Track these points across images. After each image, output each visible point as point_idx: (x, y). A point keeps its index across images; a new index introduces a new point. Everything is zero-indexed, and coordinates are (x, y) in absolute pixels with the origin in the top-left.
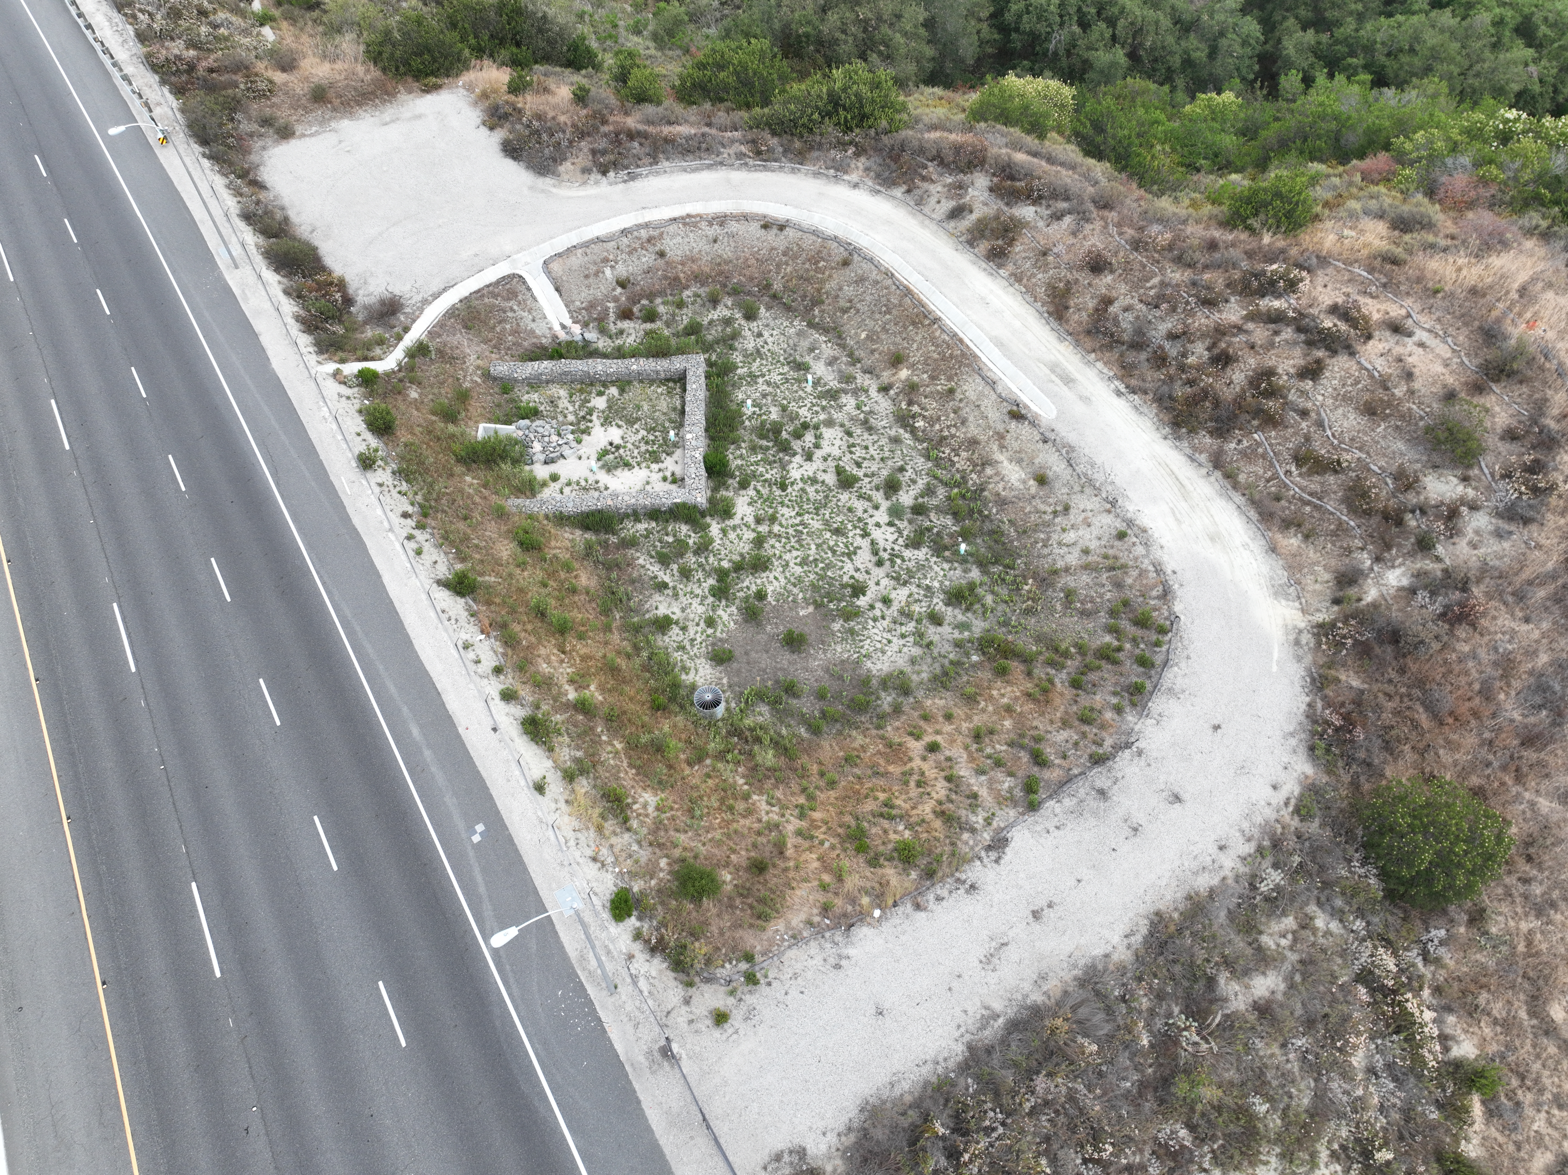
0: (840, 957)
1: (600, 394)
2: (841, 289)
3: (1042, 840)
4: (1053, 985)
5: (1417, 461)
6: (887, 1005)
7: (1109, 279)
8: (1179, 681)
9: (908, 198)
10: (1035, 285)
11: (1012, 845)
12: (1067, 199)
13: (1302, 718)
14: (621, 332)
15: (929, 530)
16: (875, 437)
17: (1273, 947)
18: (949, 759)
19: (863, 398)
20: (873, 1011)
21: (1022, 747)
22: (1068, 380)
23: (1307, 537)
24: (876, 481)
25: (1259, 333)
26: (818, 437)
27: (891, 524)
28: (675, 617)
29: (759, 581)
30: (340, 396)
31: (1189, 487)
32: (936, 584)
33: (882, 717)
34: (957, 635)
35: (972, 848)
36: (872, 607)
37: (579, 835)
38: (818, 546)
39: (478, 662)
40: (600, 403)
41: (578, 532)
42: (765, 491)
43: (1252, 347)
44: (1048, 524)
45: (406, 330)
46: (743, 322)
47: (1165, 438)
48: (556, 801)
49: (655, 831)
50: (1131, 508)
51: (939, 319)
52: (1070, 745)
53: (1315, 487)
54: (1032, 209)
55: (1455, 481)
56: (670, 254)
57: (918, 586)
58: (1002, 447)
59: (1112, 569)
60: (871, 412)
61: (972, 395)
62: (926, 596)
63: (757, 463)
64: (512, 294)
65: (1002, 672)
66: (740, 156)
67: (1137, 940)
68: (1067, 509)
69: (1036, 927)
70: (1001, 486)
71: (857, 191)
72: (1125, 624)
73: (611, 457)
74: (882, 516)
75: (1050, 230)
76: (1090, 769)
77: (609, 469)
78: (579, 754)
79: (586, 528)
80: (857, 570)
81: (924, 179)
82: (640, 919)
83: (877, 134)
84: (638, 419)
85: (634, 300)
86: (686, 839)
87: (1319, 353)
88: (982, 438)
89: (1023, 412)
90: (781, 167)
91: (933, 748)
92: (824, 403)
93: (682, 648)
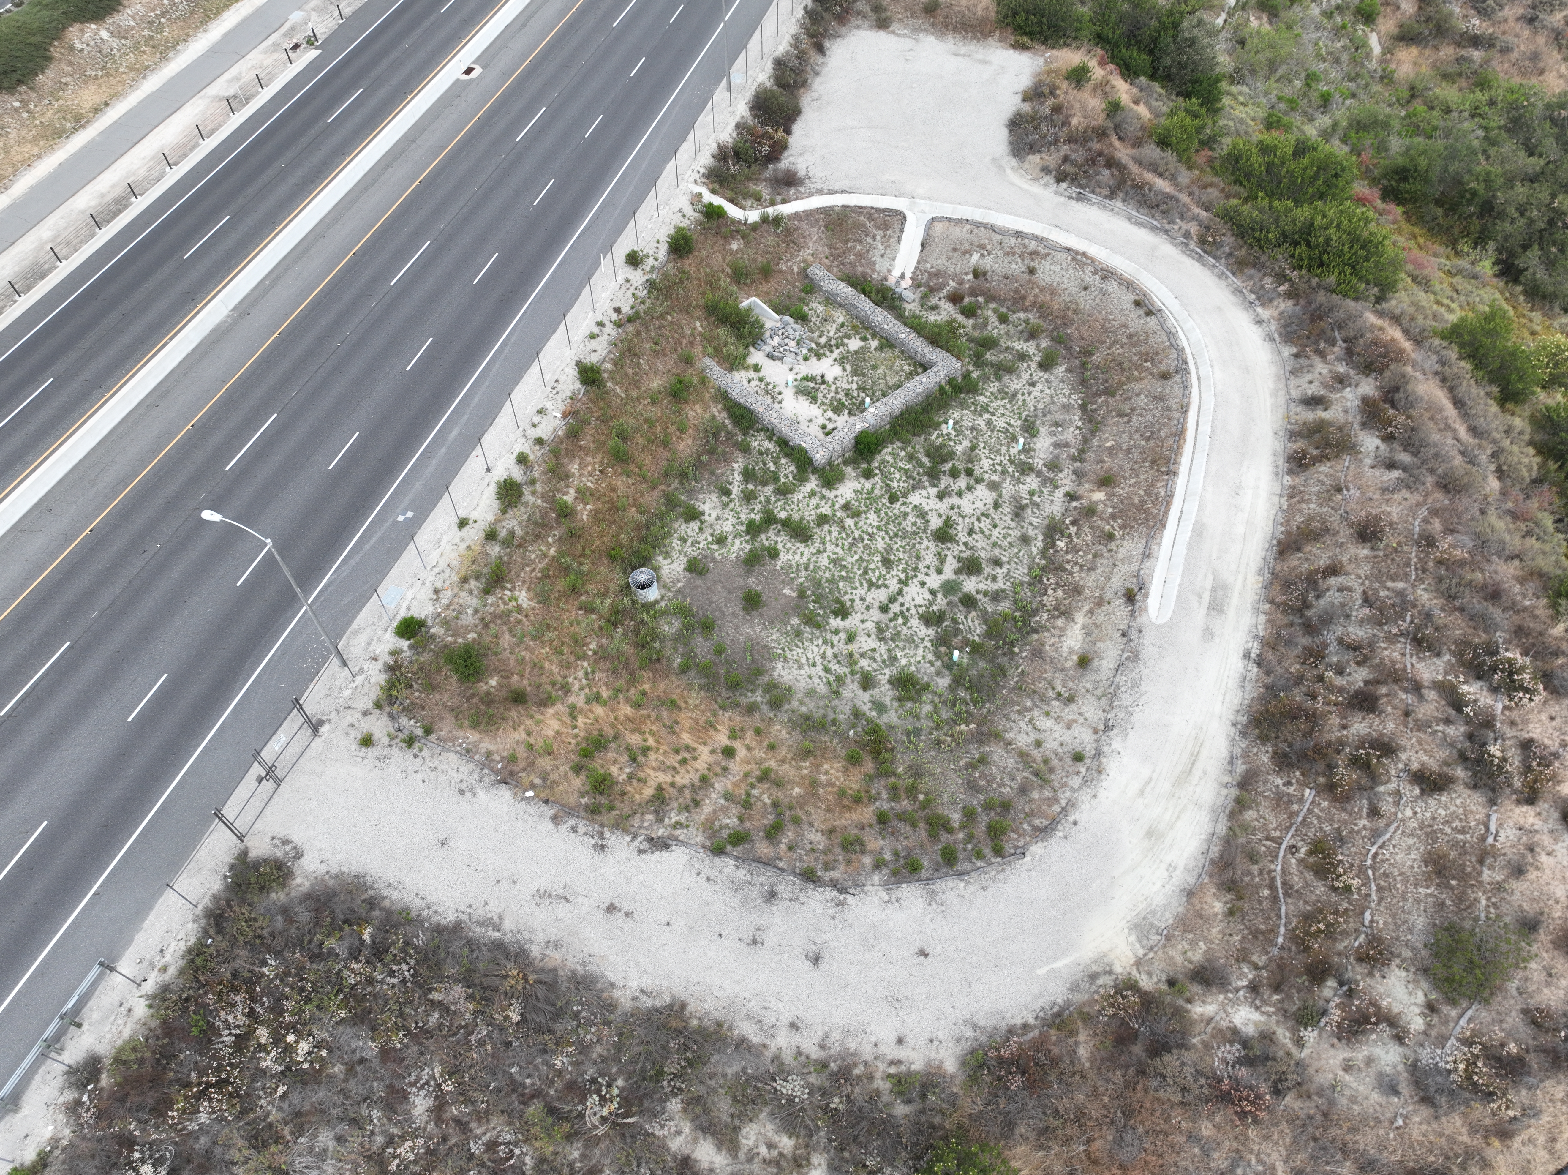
0: (472, 789)
1: (864, 339)
2: (1138, 395)
3: (686, 874)
4: (555, 957)
5: (1413, 949)
6: (452, 844)
7: (1364, 552)
8: (950, 895)
9: (1292, 361)
10: (1301, 511)
11: (665, 855)
12: (1415, 454)
13: (1003, 1026)
14: (934, 308)
15: (954, 621)
16: (1013, 524)
17: (751, 1143)
18: (725, 769)
19: (1045, 490)
20: (441, 838)
21: (779, 815)
22: (1216, 607)
23: (1231, 913)
24: (967, 554)
25: (1430, 707)
26: (969, 489)
27: (933, 592)
28: (706, 518)
29: (789, 545)
30: (680, 211)
31: (1195, 779)
32: (904, 662)
33: (736, 705)
34: (866, 708)
35: (640, 827)
36: (836, 632)
37: (448, 570)
38: (861, 559)
39: (534, 426)
40: (854, 344)
41: (724, 414)
42: (877, 492)
43: (1407, 714)
44: (1043, 699)
45: (784, 201)
46: (1034, 366)
47: (1234, 725)
48: (463, 540)
49: (495, 616)
50: (1116, 745)
51: (1175, 473)
52: (808, 847)
53: (1297, 882)
54: (1378, 442)
55: (1420, 998)
56: (1039, 275)
57: (889, 650)
58: (1091, 612)
59: (1037, 774)
60: (1037, 505)
61: (1122, 553)
62: (884, 662)
63: (900, 469)
64: (885, 226)
65: (853, 760)
66: (1187, 235)
67: (648, 1003)
68: (1070, 700)
69: (600, 915)
70: (1053, 640)
71: (1255, 328)
72: (983, 820)
73: (812, 385)
74: (934, 581)
75: (1369, 473)
76: (794, 873)
77: (801, 391)
78: (519, 532)
79: (731, 415)
80: (862, 599)
81: (1322, 354)
82: (411, 647)
83: (1319, 286)
84: (864, 375)
85: (973, 292)
86: (507, 639)
87: (1460, 772)
88: (1087, 592)
89: (1138, 598)
90: (1214, 266)
91: (729, 752)
92: (1010, 470)
93: (684, 540)
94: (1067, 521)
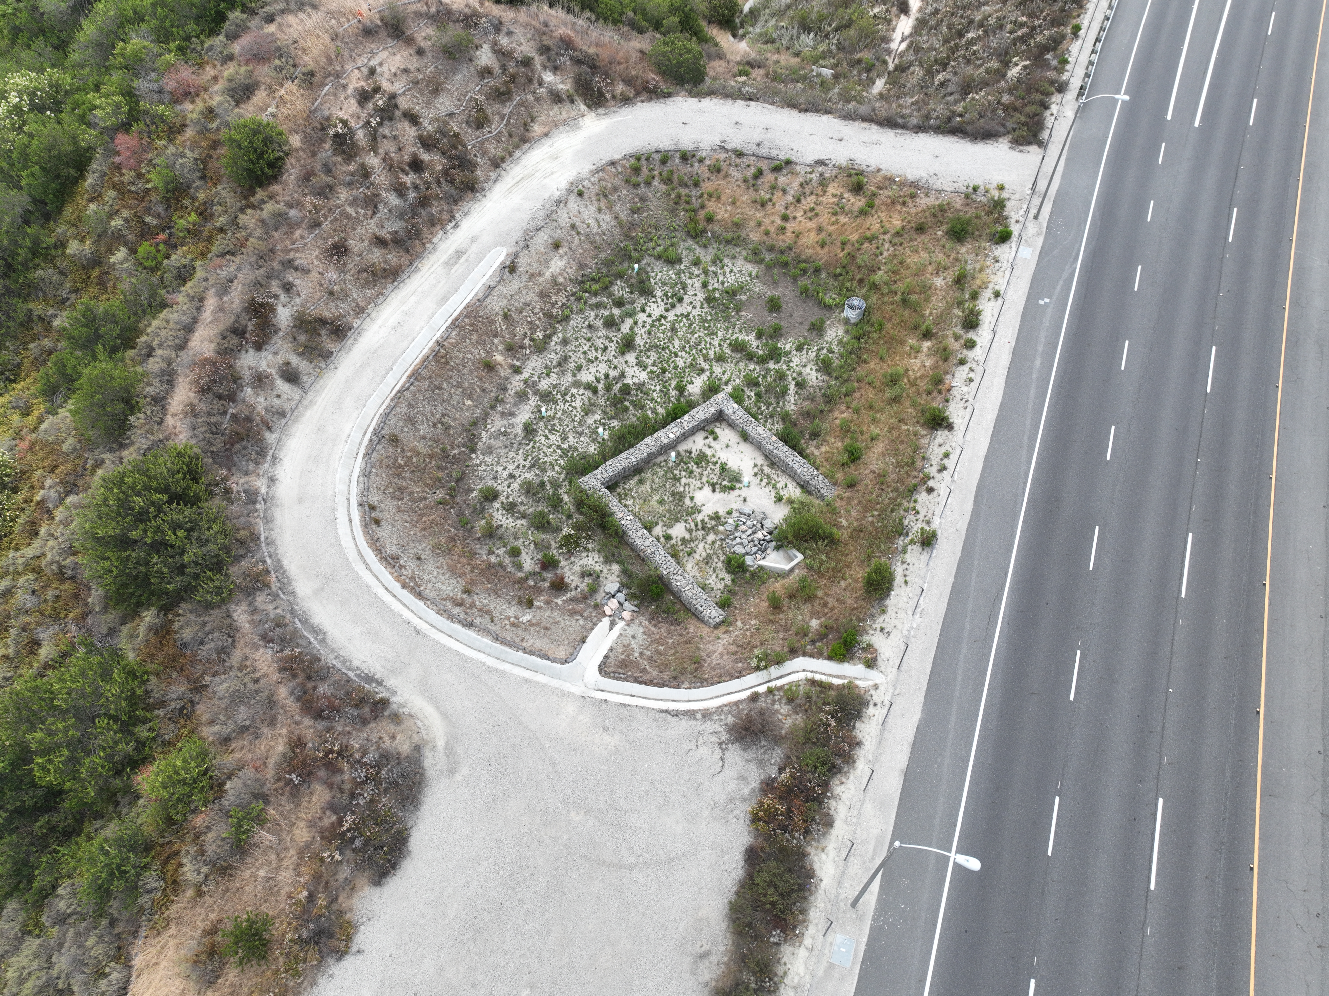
0: (930, 176)
1: (668, 538)
2: (423, 438)
5: (469, 68)
7: (352, 241)
11: (816, 158)
15: (631, 293)
16: (570, 354)
18: (787, 208)
19: (536, 378)
21: (755, 185)
22: (459, 254)
24: (611, 334)
25: (386, 146)
27: (643, 311)
31: (521, 176)
32: (671, 272)
34: (699, 250)
38: (693, 333)
39: (972, 370)
40: (678, 531)
43: (400, 149)
47: (485, 196)
49: (952, 265)
50: (557, 194)
53: (497, 118)
55: (479, 52)
56: (463, 584)
57: (680, 278)
58: (540, 274)
59: (605, 195)
60: (546, 367)
61: (503, 302)
65: (710, 219)
66: (274, 595)
68: (573, 226)
70: (569, 270)
72: (641, 179)
73: (725, 483)
76: (747, 155)
80: (694, 308)
84: (673, 494)
85: (538, 590)
86: (940, 257)
87: (398, 113)
88: (536, 289)
89: (508, 263)
90: (270, 557)
91: (785, 218)
92: (559, 396)
93: (830, 351)
94: (528, 351)
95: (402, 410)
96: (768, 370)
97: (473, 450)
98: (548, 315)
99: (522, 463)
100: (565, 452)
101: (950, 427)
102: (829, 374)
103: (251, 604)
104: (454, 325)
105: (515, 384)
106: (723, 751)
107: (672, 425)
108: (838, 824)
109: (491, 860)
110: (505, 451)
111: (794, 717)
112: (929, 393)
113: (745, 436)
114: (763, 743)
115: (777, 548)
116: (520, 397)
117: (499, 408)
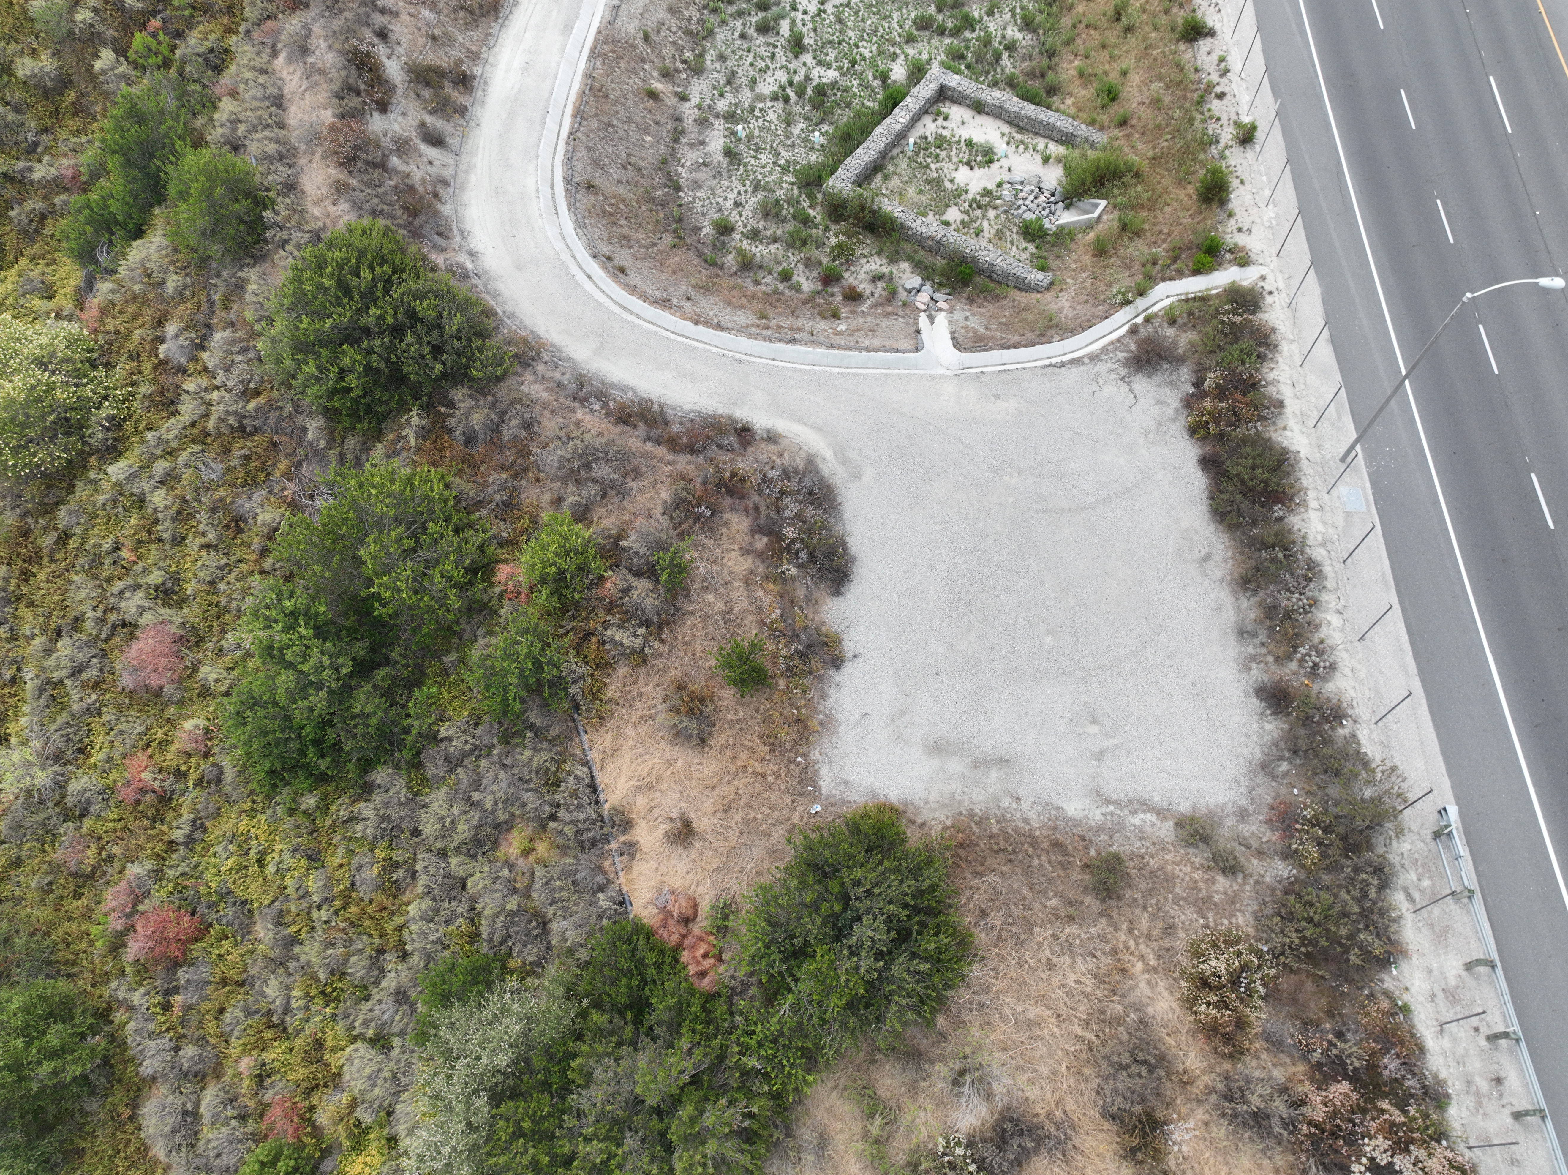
16: (735, 69)
19: (709, 101)
26: (783, 89)
27: (795, 9)
28: (1015, 27)
40: (953, 214)
42: (869, 73)
46: (739, 227)
60: (714, 88)
61: (636, 23)
63: (855, 96)
73: (979, 158)
74: (796, 16)
75: (404, 40)
77: (987, 150)
84: (929, 182)
85: (834, 305)
90: (520, 328)
92: (747, 114)
93: (1025, 9)
94: (684, 76)
95: (582, 153)
96: (967, 40)
97: (678, 188)
98: (688, 33)
99: (743, 189)
100: (785, 169)
101: (1211, 33)
102: (1035, 31)
103: (535, 374)
104: (594, 54)
105: (688, 112)
106: (1129, 384)
107: (896, 111)
108: (1287, 402)
109: (946, 540)
110: (715, 182)
111: (1184, 335)
112: (1167, 12)
113: (979, 107)
114: (1165, 366)
115: (1067, 207)
116: (701, 124)
117: (684, 141)
